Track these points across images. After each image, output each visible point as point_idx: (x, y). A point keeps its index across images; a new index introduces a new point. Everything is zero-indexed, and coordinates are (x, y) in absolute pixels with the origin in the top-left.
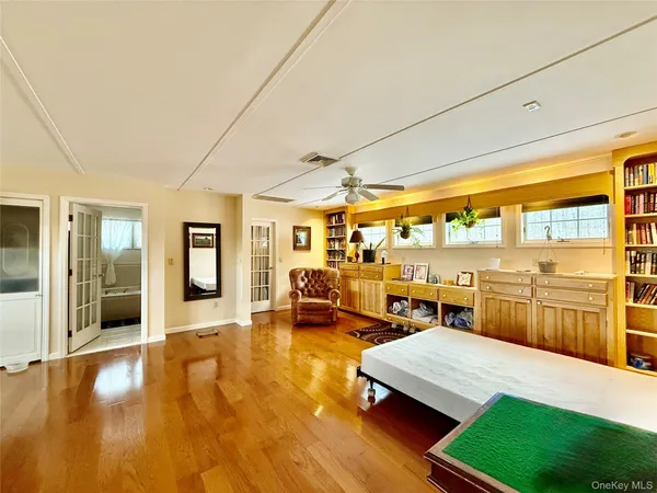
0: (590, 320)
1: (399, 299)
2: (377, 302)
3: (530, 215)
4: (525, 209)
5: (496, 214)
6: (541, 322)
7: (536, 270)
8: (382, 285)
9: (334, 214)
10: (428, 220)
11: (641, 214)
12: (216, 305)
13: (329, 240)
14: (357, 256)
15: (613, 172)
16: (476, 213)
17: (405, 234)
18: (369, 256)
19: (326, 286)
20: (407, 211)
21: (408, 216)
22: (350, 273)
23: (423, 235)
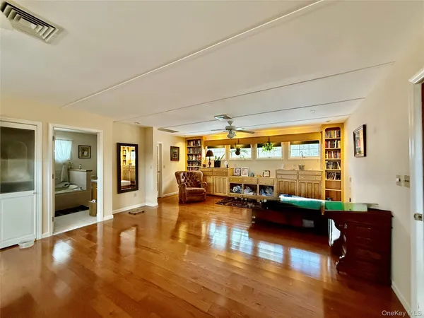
0: (316, 186)
1: (235, 185)
2: (224, 188)
3: (293, 147)
4: (291, 144)
5: (279, 145)
6: (300, 189)
7: (297, 169)
8: (227, 178)
9: (193, 141)
10: (249, 146)
11: (329, 148)
12: (135, 195)
13: (188, 155)
14: (210, 164)
15: (322, 132)
16: (273, 144)
17: (238, 153)
18: (217, 164)
19: (195, 181)
20: (239, 141)
21: (239, 144)
22: (207, 173)
23: (246, 154)
